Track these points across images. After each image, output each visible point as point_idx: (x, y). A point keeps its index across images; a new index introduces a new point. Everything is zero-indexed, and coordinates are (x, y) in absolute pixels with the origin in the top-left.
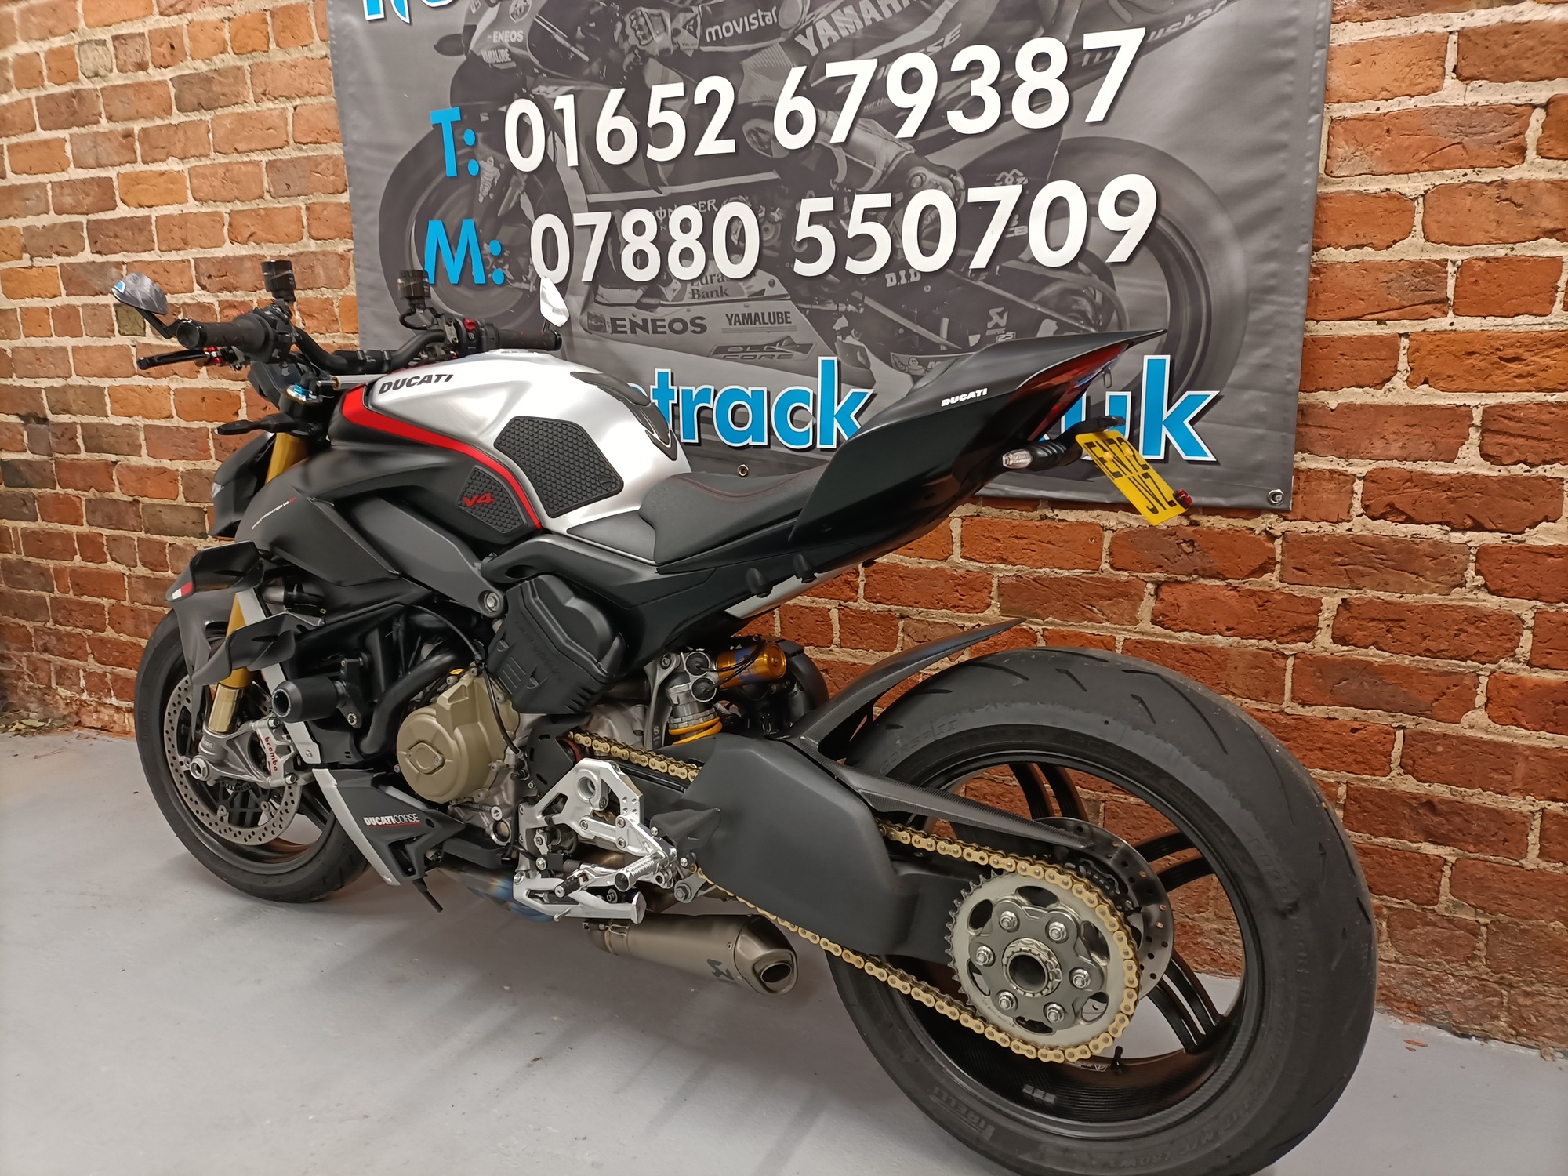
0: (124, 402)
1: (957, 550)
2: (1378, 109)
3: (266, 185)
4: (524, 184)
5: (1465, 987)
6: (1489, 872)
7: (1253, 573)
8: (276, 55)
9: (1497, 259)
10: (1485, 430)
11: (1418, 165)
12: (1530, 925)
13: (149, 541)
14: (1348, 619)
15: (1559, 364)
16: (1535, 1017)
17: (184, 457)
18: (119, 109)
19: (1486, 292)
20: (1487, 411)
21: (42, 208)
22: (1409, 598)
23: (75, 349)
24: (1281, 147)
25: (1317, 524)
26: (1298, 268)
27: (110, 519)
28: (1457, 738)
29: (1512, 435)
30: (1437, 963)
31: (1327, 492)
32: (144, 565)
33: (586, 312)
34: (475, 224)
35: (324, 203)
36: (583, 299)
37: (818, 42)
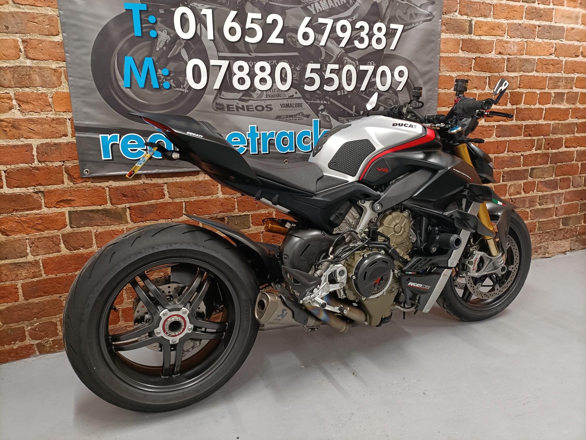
2: (448, 55)
11: (455, 70)
24: (432, 62)
26: (436, 94)
33: (215, 102)
34: (153, 60)
35: (40, 40)
36: (213, 97)
37: (315, 10)
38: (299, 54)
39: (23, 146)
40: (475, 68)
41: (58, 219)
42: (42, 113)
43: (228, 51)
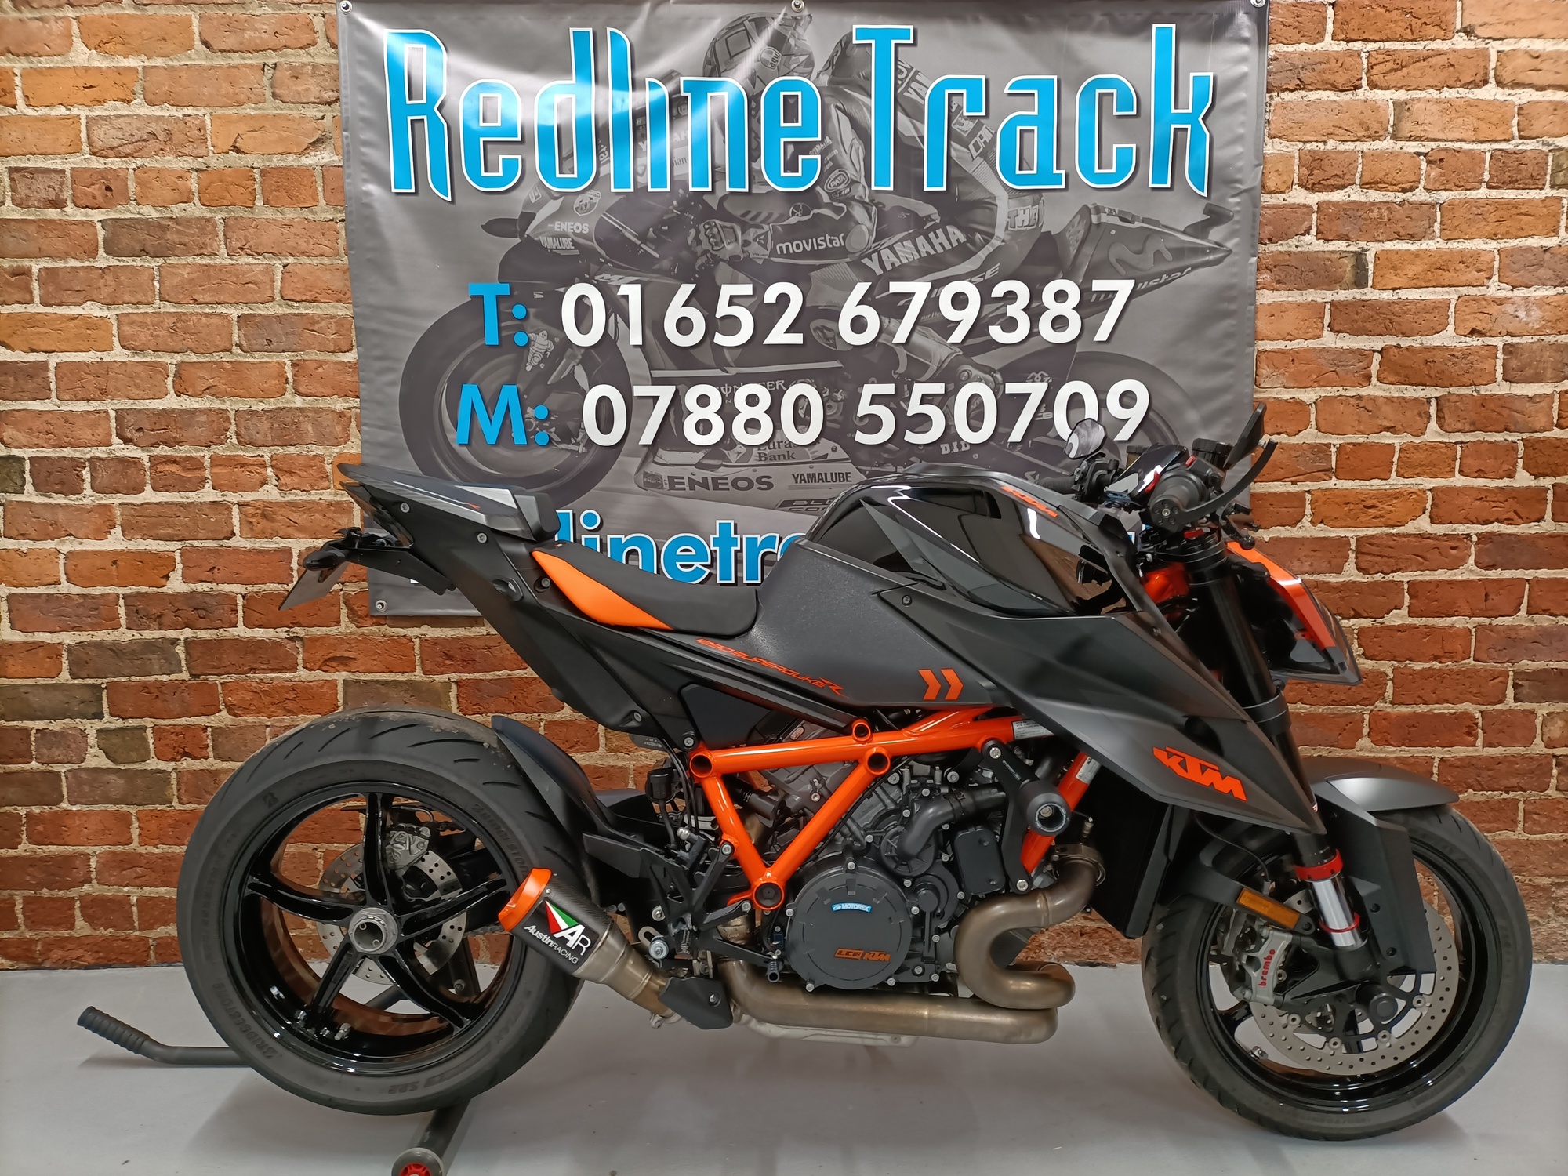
2: (1286, 346)
3: (236, 339)
4: (580, 357)
8: (264, 212)
9: (1359, 444)
10: (1358, 552)
11: (1312, 384)
19: (1354, 464)
20: (1359, 540)
24: (1229, 367)
29: (1373, 555)
33: (642, 471)
34: (518, 390)
35: (319, 361)
36: (639, 460)
37: (882, 265)
38: (840, 365)
39: (276, 551)
40: (1382, 376)
41: (324, 694)
42: (313, 492)
43: (674, 366)
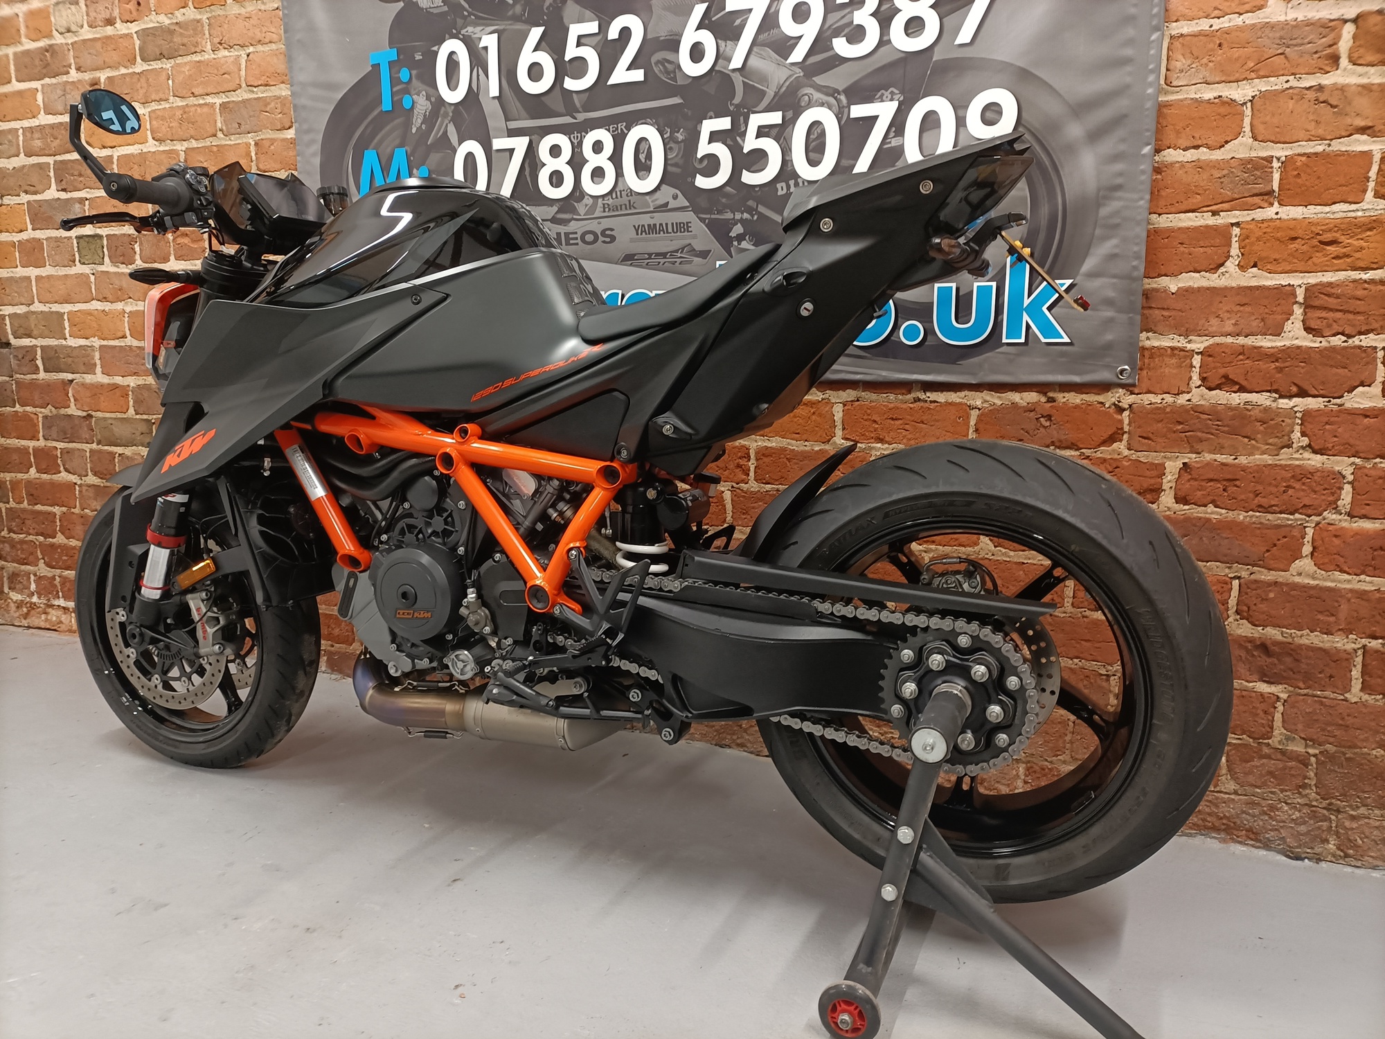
0: (81, 325)
1: (839, 432)
2: (1211, 26)
3: (219, 125)
4: (451, 114)
5: (1297, 814)
6: (1317, 706)
7: (1104, 443)
8: (234, 9)
9: (1316, 154)
10: (1307, 306)
11: (1247, 74)
12: (1355, 754)
13: (100, 451)
14: (1189, 480)
15: (1372, 245)
16: (1361, 839)
17: (135, 374)
18: (88, 60)
19: (1307, 183)
20: (1309, 289)
21: (13, 151)
22: (1243, 460)
23: (38, 278)
24: (1126, 61)
25: (1160, 397)
26: (1142, 167)
27: (65, 433)
28: (1287, 584)
29: (1331, 310)
30: (1272, 793)
31: (1169, 367)
32: (95, 475)
34: (406, 152)
38: (681, 101)
43: (526, 116)
